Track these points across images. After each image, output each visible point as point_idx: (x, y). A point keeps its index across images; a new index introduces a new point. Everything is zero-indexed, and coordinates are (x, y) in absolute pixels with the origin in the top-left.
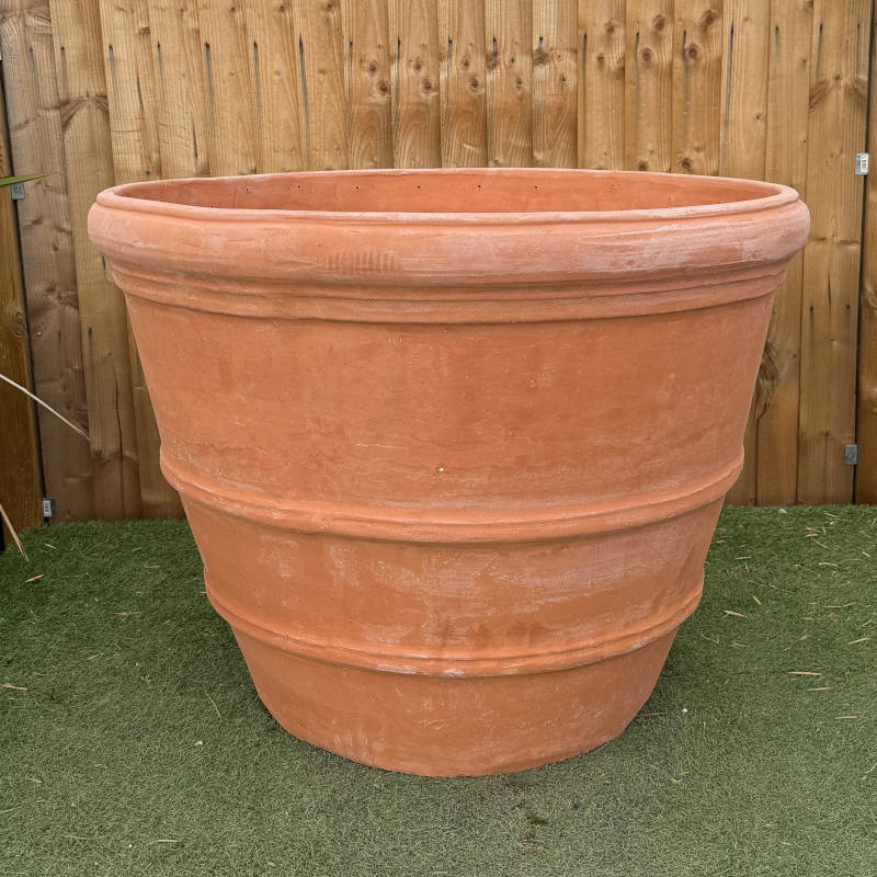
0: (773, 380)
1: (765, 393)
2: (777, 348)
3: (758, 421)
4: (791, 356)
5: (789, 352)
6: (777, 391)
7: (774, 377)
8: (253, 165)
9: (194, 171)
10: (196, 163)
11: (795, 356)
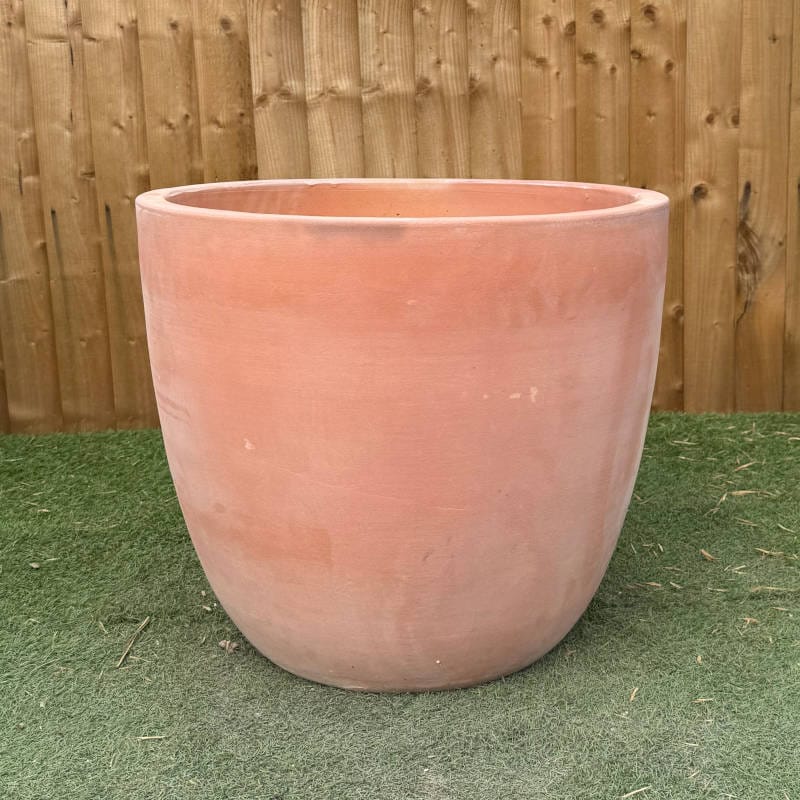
0: (754, 273)
1: (746, 289)
2: (759, 235)
3: (738, 322)
4: (776, 243)
5: (774, 239)
6: (759, 286)
7: (756, 269)
8: (133, 15)
9: (64, 22)
10: (66, 13)
11: (781, 244)
